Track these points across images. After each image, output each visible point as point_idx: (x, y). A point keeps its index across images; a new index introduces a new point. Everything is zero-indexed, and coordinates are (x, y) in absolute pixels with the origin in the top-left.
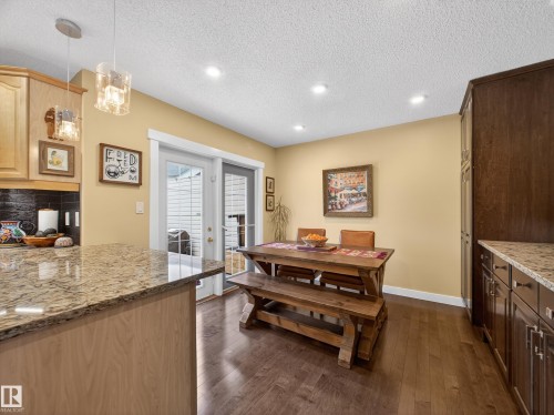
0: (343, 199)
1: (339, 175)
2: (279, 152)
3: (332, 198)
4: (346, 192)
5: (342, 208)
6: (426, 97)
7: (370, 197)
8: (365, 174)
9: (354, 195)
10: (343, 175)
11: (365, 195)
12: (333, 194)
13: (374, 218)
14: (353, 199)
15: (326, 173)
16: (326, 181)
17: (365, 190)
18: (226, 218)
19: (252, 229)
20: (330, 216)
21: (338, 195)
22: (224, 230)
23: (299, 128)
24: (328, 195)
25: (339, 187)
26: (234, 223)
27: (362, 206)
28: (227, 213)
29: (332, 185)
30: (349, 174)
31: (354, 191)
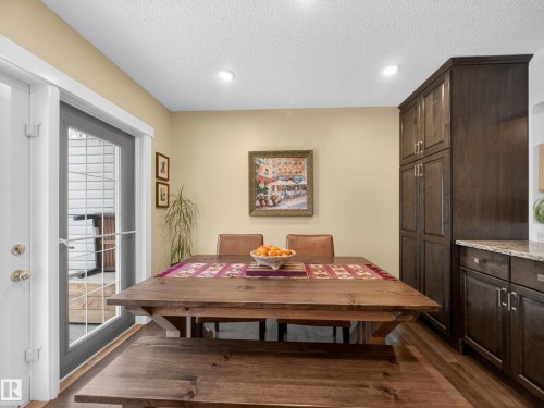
0: (276, 193)
1: (270, 160)
2: (179, 118)
3: (261, 191)
4: (280, 183)
5: (275, 205)
6: (400, 67)
7: (309, 189)
8: (305, 161)
9: (290, 188)
10: (277, 160)
11: (304, 188)
12: (262, 186)
13: (315, 217)
14: (290, 193)
15: (252, 155)
16: (253, 167)
17: (304, 182)
18: (71, 221)
19: (129, 241)
20: (257, 216)
21: (269, 186)
22: (63, 249)
23: (225, 77)
24: (256, 187)
25: (270, 176)
26: (87, 227)
27: (299, 202)
28: (73, 210)
29: (262, 173)
30: (284, 160)
31: (290, 183)
